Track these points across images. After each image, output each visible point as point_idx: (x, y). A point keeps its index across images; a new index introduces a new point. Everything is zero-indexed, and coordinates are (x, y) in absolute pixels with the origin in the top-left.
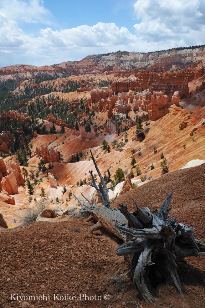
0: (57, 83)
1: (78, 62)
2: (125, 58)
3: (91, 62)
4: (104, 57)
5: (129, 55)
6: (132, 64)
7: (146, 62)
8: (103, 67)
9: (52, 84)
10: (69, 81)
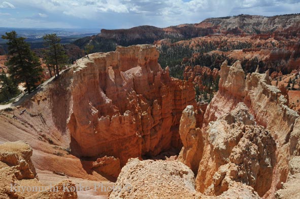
0: (193, 43)
1: (197, 24)
2: (247, 21)
3: (211, 25)
4: (224, 20)
5: (251, 19)
6: (255, 27)
7: (272, 26)
8: (224, 29)
9: (188, 44)
10: (204, 41)
